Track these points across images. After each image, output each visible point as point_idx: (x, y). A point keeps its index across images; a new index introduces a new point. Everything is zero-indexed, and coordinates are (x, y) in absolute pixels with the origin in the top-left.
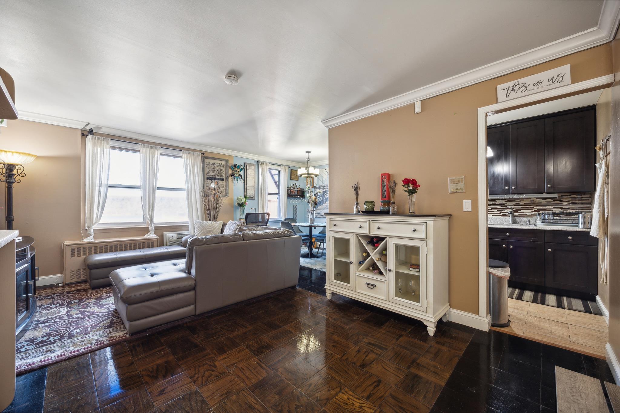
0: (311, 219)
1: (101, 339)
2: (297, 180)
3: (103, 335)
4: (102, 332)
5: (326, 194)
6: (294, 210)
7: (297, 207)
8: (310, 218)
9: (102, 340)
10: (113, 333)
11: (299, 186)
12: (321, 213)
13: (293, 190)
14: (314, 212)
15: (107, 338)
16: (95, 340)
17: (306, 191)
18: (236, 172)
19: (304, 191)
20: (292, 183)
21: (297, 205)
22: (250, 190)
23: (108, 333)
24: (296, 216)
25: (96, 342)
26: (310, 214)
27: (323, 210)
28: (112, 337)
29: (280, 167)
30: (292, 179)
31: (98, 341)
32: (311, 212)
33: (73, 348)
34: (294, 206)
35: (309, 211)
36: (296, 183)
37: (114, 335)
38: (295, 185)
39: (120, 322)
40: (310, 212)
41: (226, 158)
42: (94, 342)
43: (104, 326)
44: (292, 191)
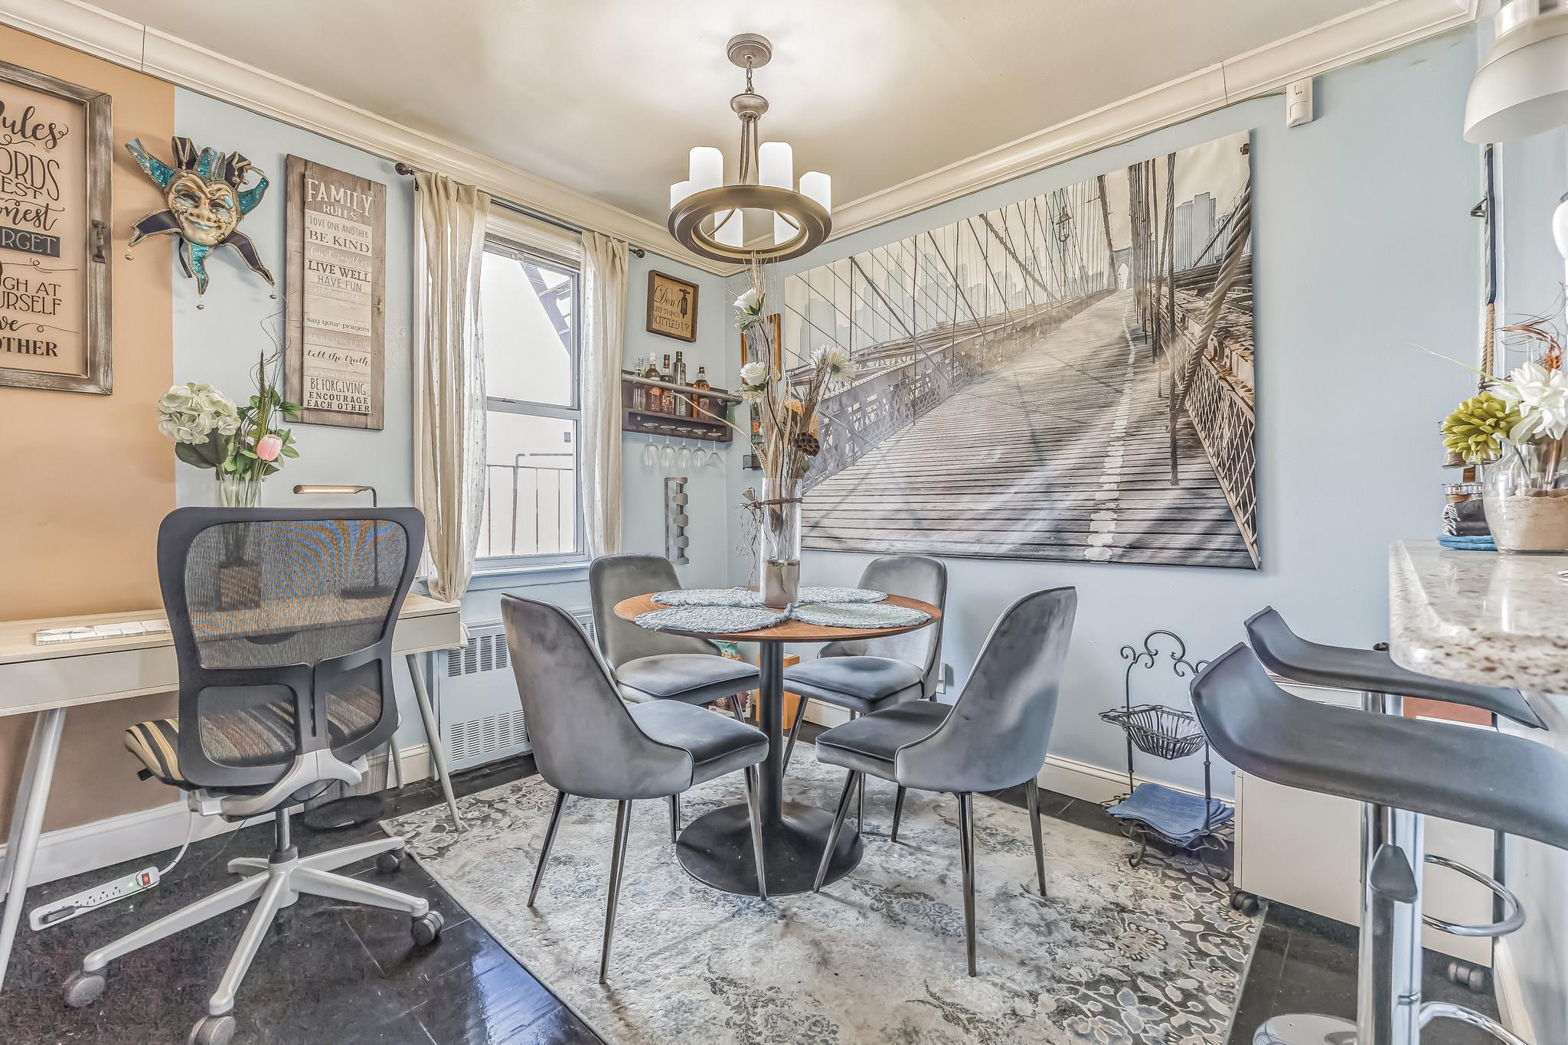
0: (772, 563)
2: (689, 335)
5: (856, 406)
6: (673, 505)
7: (687, 489)
8: (763, 554)
11: (702, 370)
12: (825, 523)
13: (663, 389)
14: (792, 508)
17: (739, 403)
18: (186, 205)
19: (726, 401)
20: (654, 351)
21: (685, 480)
22: (334, 358)
24: (680, 541)
26: (765, 528)
27: (842, 507)
29: (579, 242)
30: (655, 326)
32: (773, 513)
34: (673, 485)
35: (758, 505)
36: (679, 354)
38: (673, 360)
40: (766, 509)
41: (88, 80)
44: (655, 392)
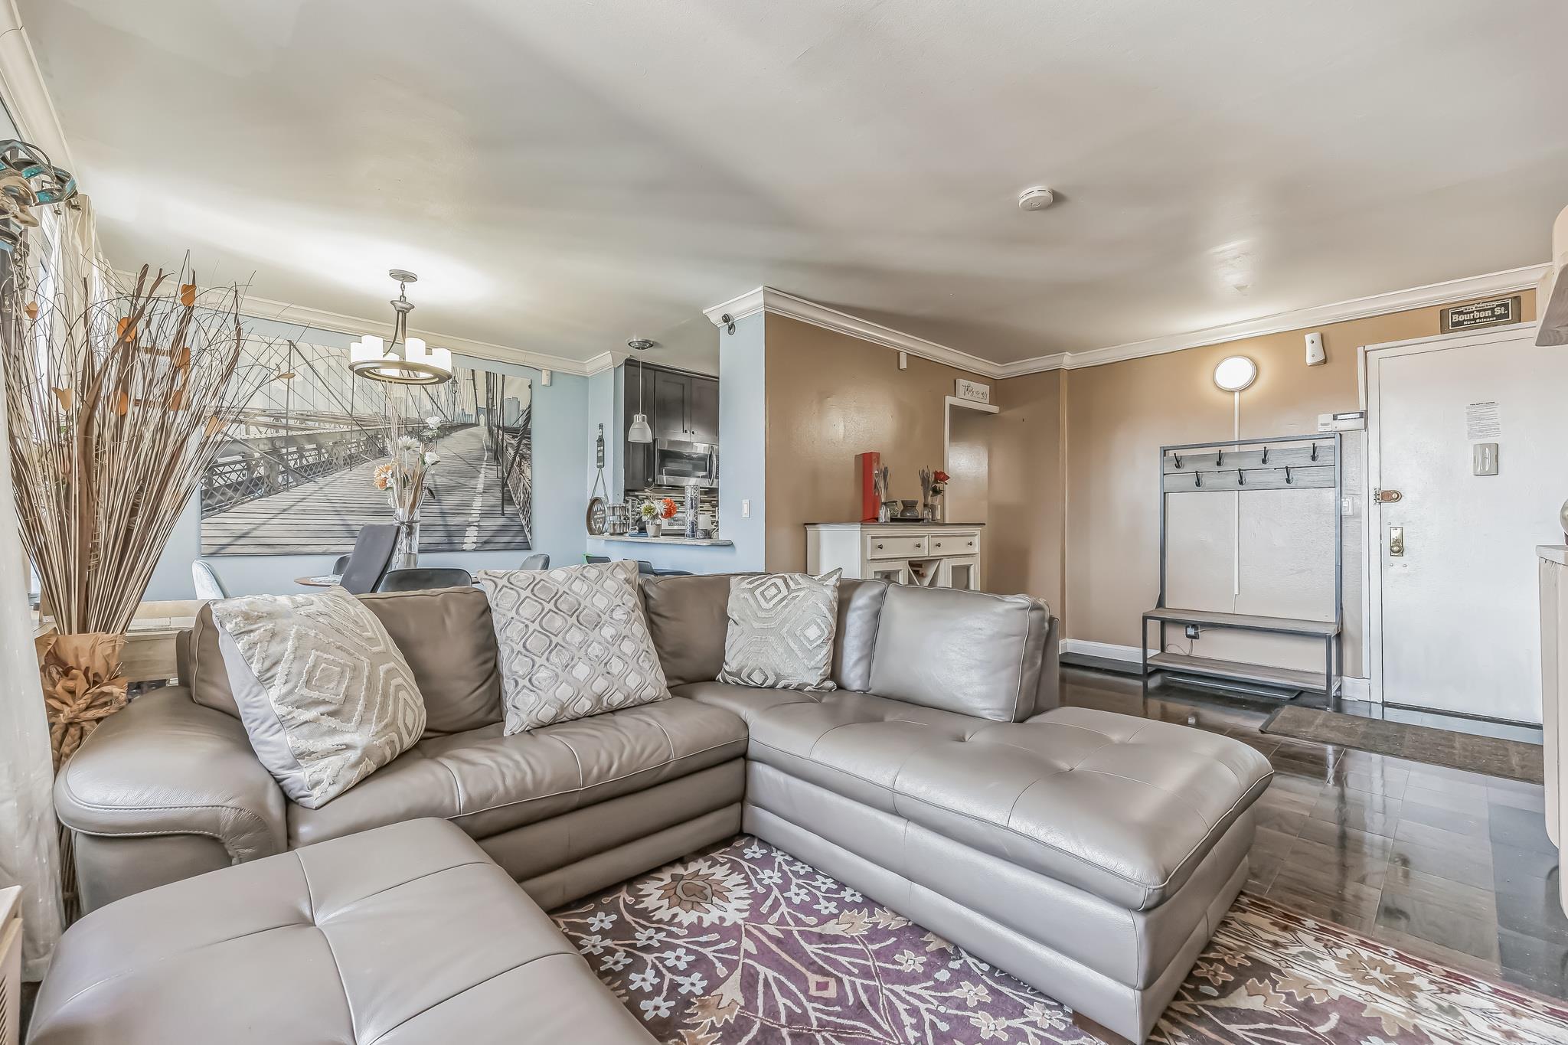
1: (1320, 946)
3: (1302, 953)
4: (1299, 971)
9: (1317, 939)
10: (1272, 938)
15: (1300, 934)
16: (1336, 958)
23: (1285, 947)
25: (1340, 947)
28: (1285, 928)
31: (1331, 948)
33: (1417, 981)
37: (1276, 930)
39: (1210, 961)
42: (1343, 953)
43: (1274, 983)
